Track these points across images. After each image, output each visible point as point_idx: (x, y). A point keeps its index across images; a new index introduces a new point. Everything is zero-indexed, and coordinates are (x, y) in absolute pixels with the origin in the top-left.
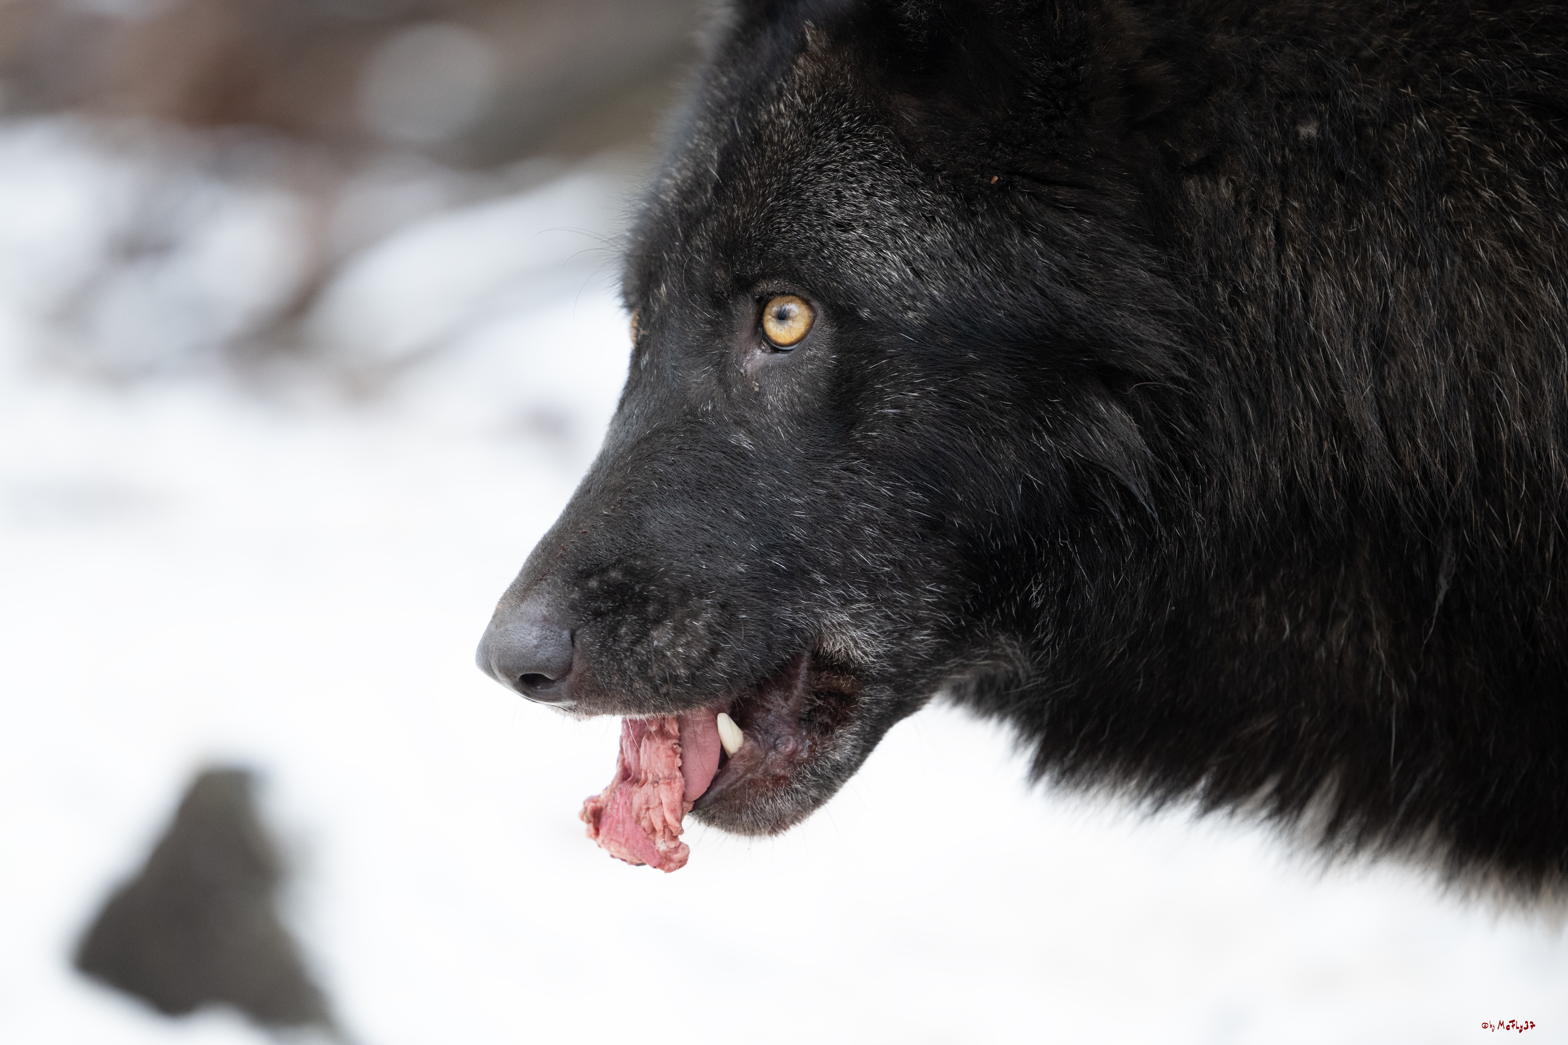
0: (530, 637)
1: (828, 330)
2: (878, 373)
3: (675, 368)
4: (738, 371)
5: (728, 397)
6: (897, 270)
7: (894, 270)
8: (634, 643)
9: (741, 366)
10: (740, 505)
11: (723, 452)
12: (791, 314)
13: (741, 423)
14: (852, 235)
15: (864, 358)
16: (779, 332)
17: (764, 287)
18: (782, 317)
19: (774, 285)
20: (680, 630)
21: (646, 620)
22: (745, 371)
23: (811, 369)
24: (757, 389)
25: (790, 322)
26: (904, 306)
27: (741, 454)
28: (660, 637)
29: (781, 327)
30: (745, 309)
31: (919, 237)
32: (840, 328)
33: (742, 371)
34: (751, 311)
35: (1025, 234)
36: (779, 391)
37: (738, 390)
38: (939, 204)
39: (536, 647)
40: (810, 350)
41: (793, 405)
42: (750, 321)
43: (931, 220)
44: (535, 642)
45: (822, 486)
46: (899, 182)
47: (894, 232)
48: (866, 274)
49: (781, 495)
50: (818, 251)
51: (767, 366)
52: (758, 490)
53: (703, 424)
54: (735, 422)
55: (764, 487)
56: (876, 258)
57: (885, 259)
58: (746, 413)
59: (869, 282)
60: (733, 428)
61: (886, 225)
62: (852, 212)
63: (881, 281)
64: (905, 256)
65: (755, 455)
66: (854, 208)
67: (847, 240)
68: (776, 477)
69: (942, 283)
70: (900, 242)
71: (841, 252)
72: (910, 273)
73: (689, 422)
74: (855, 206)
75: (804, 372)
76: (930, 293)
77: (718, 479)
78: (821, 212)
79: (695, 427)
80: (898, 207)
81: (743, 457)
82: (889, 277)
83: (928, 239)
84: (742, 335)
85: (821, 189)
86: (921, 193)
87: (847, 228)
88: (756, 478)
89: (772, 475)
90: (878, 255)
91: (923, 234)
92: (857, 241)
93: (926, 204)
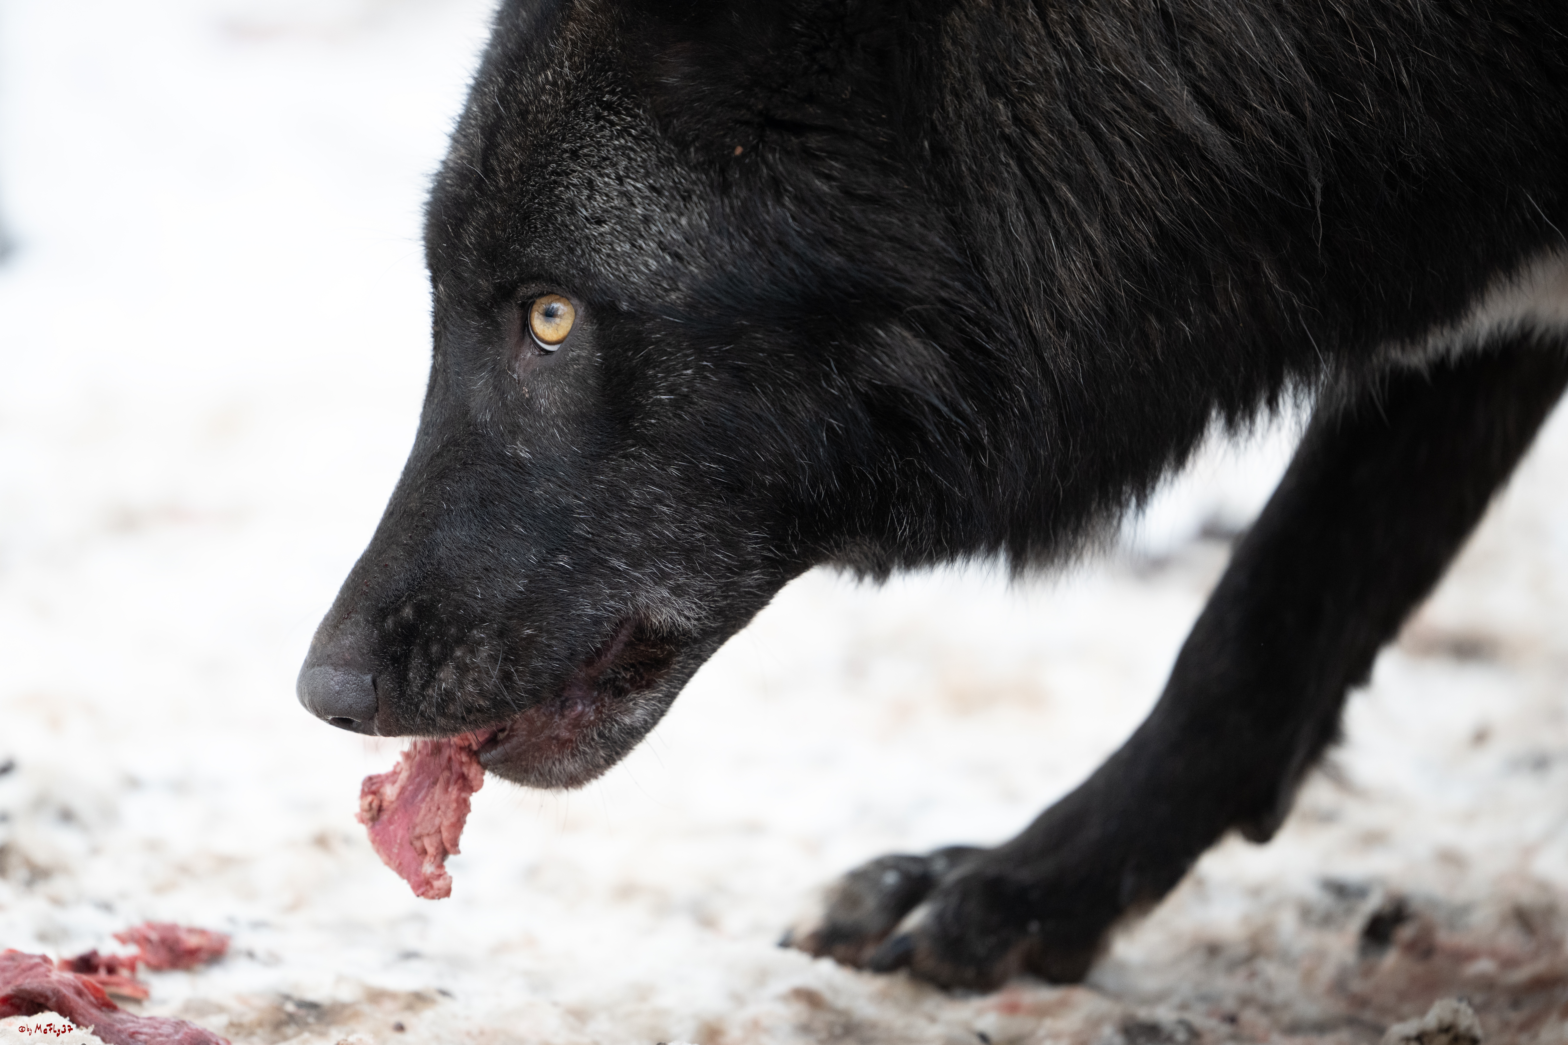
0: (332, 683)
1: (588, 328)
2: (647, 362)
3: (458, 374)
4: (511, 376)
5: (504, 404)
6: (655, 257)
7: (652, 258)
8: (424, 687)
9: (514, 372)
10: (520, 519)
11: (502, 465)
12: (559, 313)
13: (515, 432)
14: (606, 228)
15: (628, 350)
16: (546, 330)
17: (524, 291)
18: (550, 314)
19: (533, 288)
20: (463, 669)
21: (431, 662)
22: (517, 376)
23: (578, 369)
24: (528, 396)
25: (557, 320)
26: (665, 290)
27: (519, 464)
28: (447, 677)
29: (548, 326)
30: (510, 316)
31: (674, 221)
32: (601, 324)
33: (515, 376)
34: (516, 316)
35: (779, 201)
36: (549, 394)
37: (511, 396)
38: (694, 183)
39: (338, 693)
40: (573, 351)
41: (566, 406)
42: (517, 325)
43: (686, 199)
44: (337, 688)
45: (601, 482)
46: (654, 160)
47: (647, 220)
48: (621, 268)
49: (558, 501)
50: (572, 250)
51: (535, 370)
52: (536, 499)
53: (483, 436)
54: (510, 432)
55: (541, 495)
56: (631, 249)
57: (641, 248)
58: (520, 420)
59: (624, 275)
60: (508, 438)
61: (638, 213)
62: (603, 204)
63: (638, 271)
64: (661, 242)
65: (531, 463)
66: (605, 198)
67: (601, 234)
68: (553, 482)
69: (702, 261)
70: (654, 228)
71: (594, 250)
72: (668, 258)
73: (471, 434)
74: (607, 195)
75: (571, 373)
76: (691, 272)
77: (497, 494)
78: (572, 210)
79: (476, 440)
80: (652, 188)
81: (521, 468)
82: (646, 265)
83: (684, 221)
84: (511, 340)
85: (575, 181)
86: (676, 171)
87: (600, 222)
88: (533, 487)
89: (549, 480)
90: (633, 245)
91: (679, 216)
92: (610, 234)
93: (681, 183)
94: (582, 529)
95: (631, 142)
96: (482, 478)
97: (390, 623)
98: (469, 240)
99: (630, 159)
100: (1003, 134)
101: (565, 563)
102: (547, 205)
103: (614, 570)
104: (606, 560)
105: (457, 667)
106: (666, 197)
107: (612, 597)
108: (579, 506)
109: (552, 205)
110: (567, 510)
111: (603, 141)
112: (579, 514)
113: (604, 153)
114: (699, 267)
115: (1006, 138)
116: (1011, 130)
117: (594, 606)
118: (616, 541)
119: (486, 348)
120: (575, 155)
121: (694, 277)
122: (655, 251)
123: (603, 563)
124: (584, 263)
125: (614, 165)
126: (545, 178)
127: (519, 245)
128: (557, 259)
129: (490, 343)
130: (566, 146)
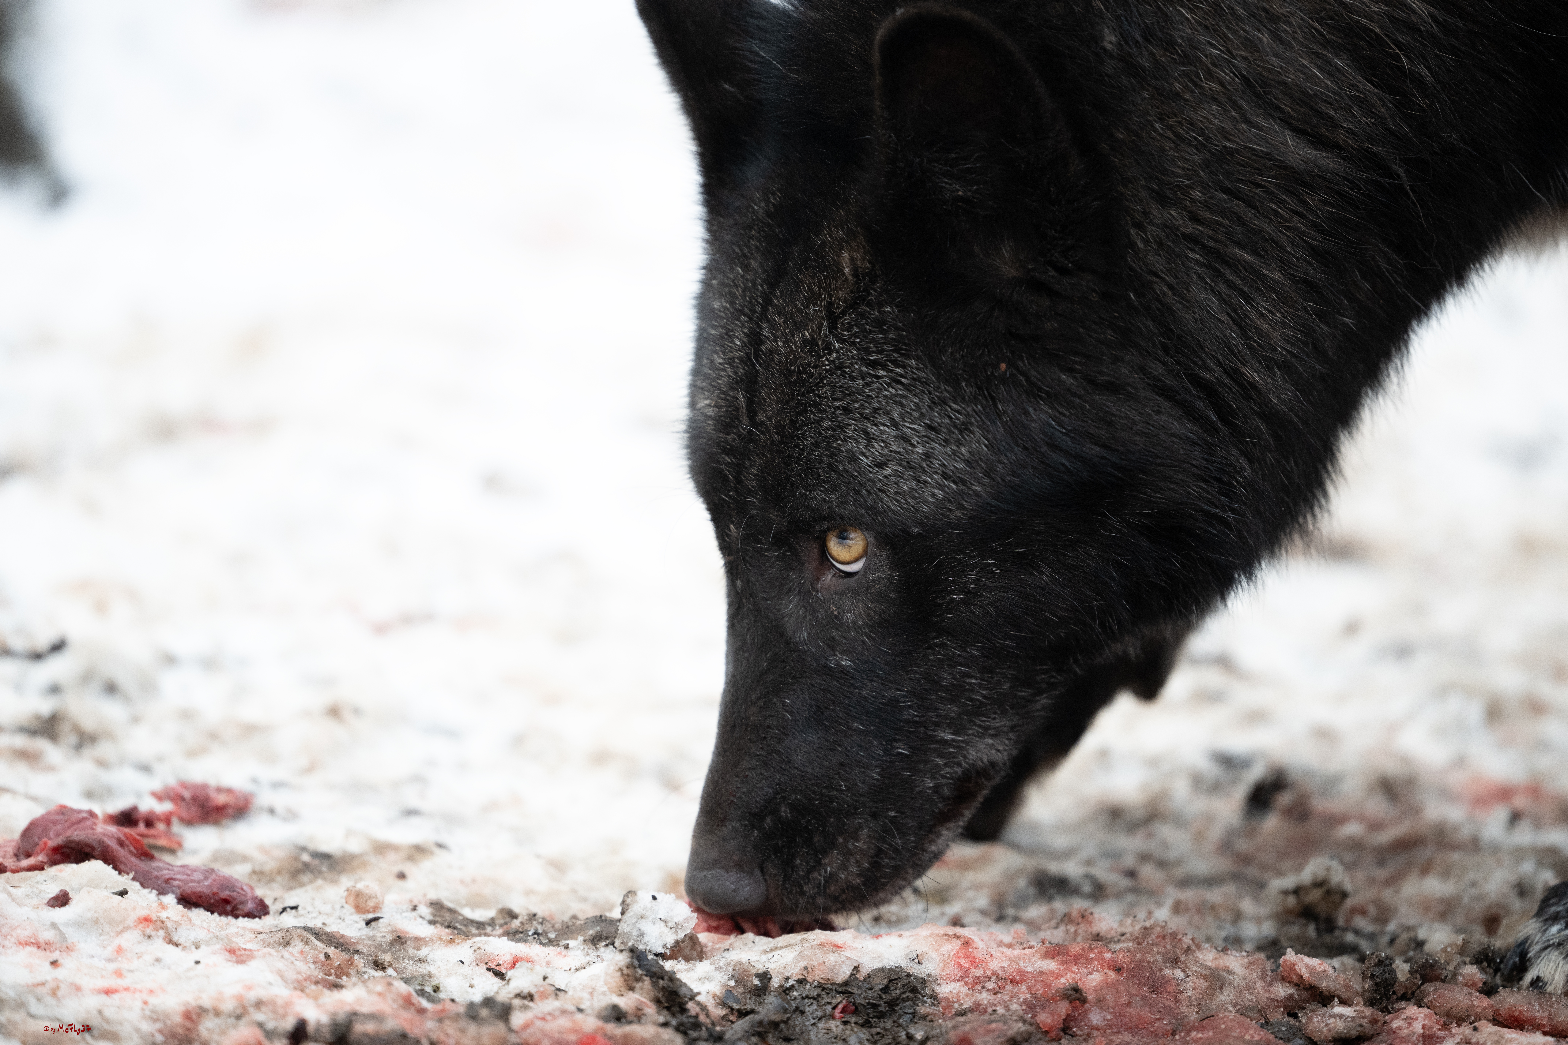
2: (940, 569)
4: (817, 597)
5: (817, 622)
6: (941, 487)
7: (938, 488)
8: (809, 871)
9: (818, 592)
11: (829, 675)
13: (832, 645)
14: (888, 471)
15: (922, 563)
16: (842, 553)
18: (842, 537)
20: (847, 854)
21: (815, 850)
22: (822, 596)
23: (879, 588)
24: (836, 613)
25: (850, 542)
27: (843, 670)
28: (831, 861)
29: (841, 547)
30: (809, 548)
31: (954, 452)
33: (820, 595)
36: (854, 610)
37: (821, 614)
41: (870, 617)
42: (815, 553)
43: (964, 431)
44: (733, 887)
45: (917, 673)
46: (927, 400)
47: (928, 456)
48: (909, 501)
49: (884, 696)
50: (858, 492)
51: (838, 591)
52: (865, 699)
53: (804, 652)
54: (828, 646)
55: (868, 694)
56: (917, 485)
57: (926, 482)
58: (835, 634)
59: (913, 507)
60: (828, 651)
61: (919, 453)
62: (882, 450)
63: (925, 502)
64: (944, 472)
65: (852, 669)
66: (883, 445)
67: (886, 477)
68: (875, 682)
69: (986, 480)
70: (935, 462)
71: (880, 490)
72: (952, 485)
73: (794, 651)
74: (883, 441)
75: (874, 591)
76: (974, 491)
77: (831, 700)
78: (853, 458)
79: (800, 656)
80: (930, 427)
81: (846, 674)
82: (933, 495)
83: (964, 450)
84: (811, 565)
85: (850, 433)
86: (950, 407)
87: (881, 465)
88: (860, 689)
89: (871, 681)
90: (919, 481)
91: (958, 446)
92: (894, 476)
93: (957, 418)
94: (910, 714)
95: (901, 390)
96: (814, 689)
97: (768, 820)
98: (752, 484)
99: (902, 405)
100: (1184, 235)
101: (902, 749)
102: (826, 456)
103: (944, 742)
104: (935, 735)
105: (841, 854)
106: (944, 433)
107: (946, 765)
108: (903, 696)
109: (832, 455)
110: (894, 702)
111: (873, 394)
112: (904, 702)
113: (876, 405)
114: (983, 485)
115: (1187, 237)
116: (1191, 228)
117: (933, 778)
118: (938, 716)
119: (789, 574)
120: (847, 410)
121: (977, 494)
122: (940, 482)
123: (931, 739)
124: (870, 502)
125: (887, 413)
126: (820, 434)
127: (804, 489)
128: (843, 500)
129: (792, 568)
130: (837, 404)
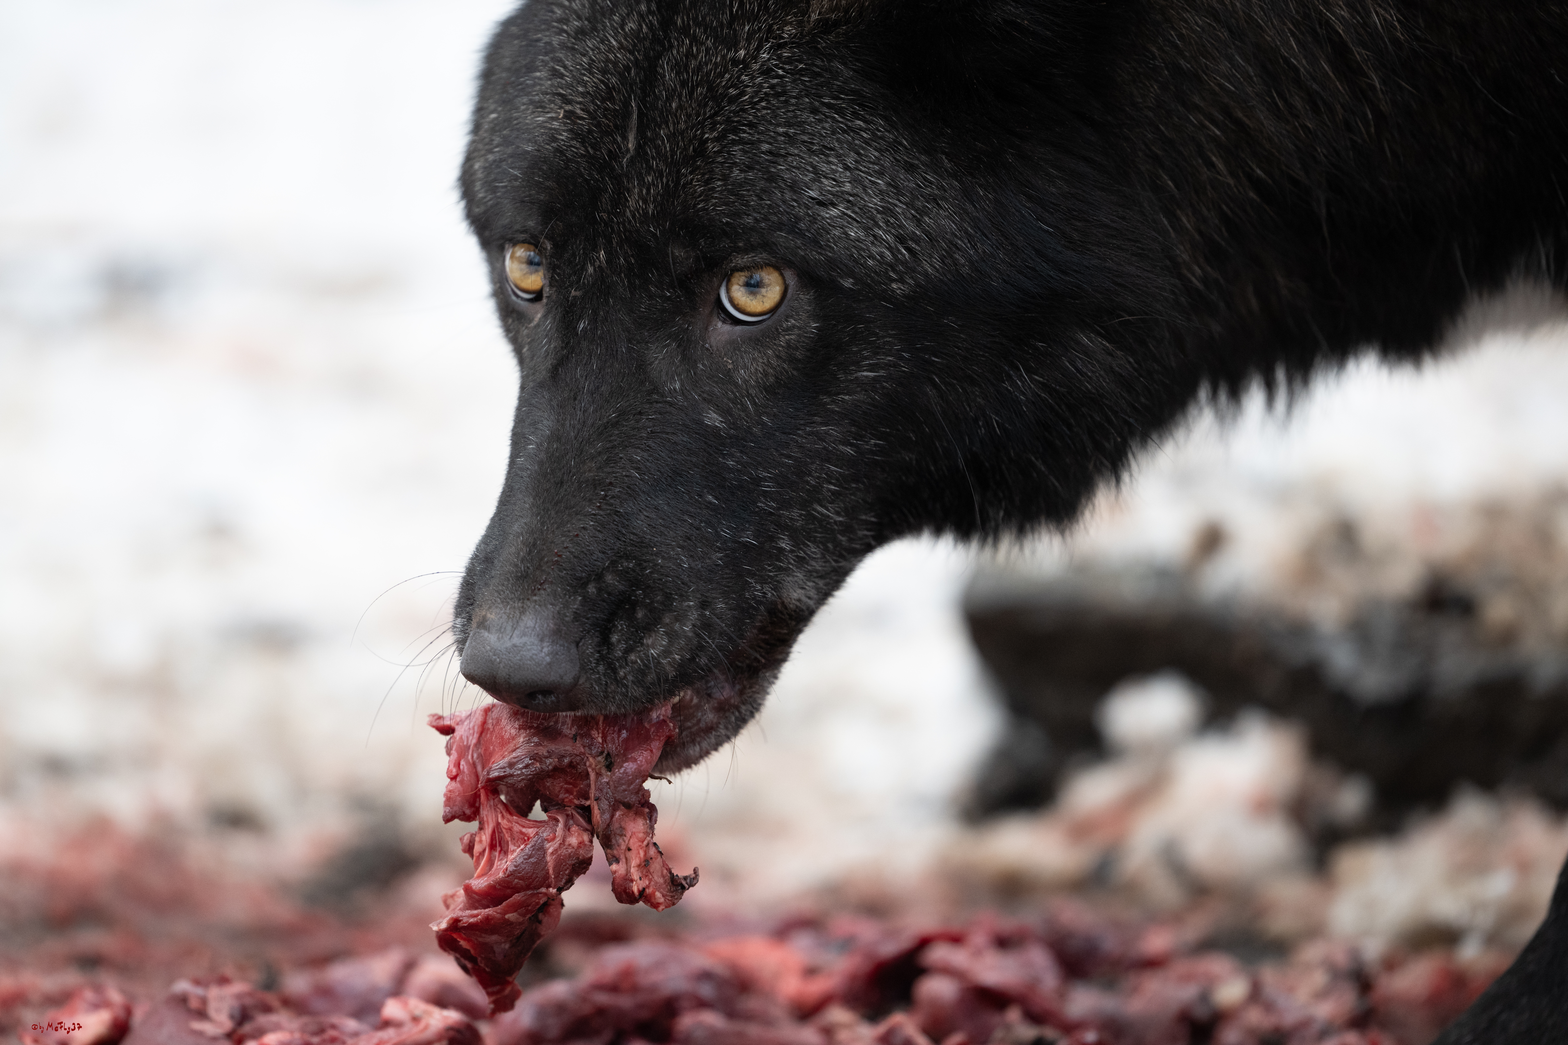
94: (766, 504)
96: (676, 447)
97: (592, 589)
105: (666, 633)
108: (767, 479)
112: (767, 487)
119: (676, 318)
129: (680, 312)
130: (781, 130)
